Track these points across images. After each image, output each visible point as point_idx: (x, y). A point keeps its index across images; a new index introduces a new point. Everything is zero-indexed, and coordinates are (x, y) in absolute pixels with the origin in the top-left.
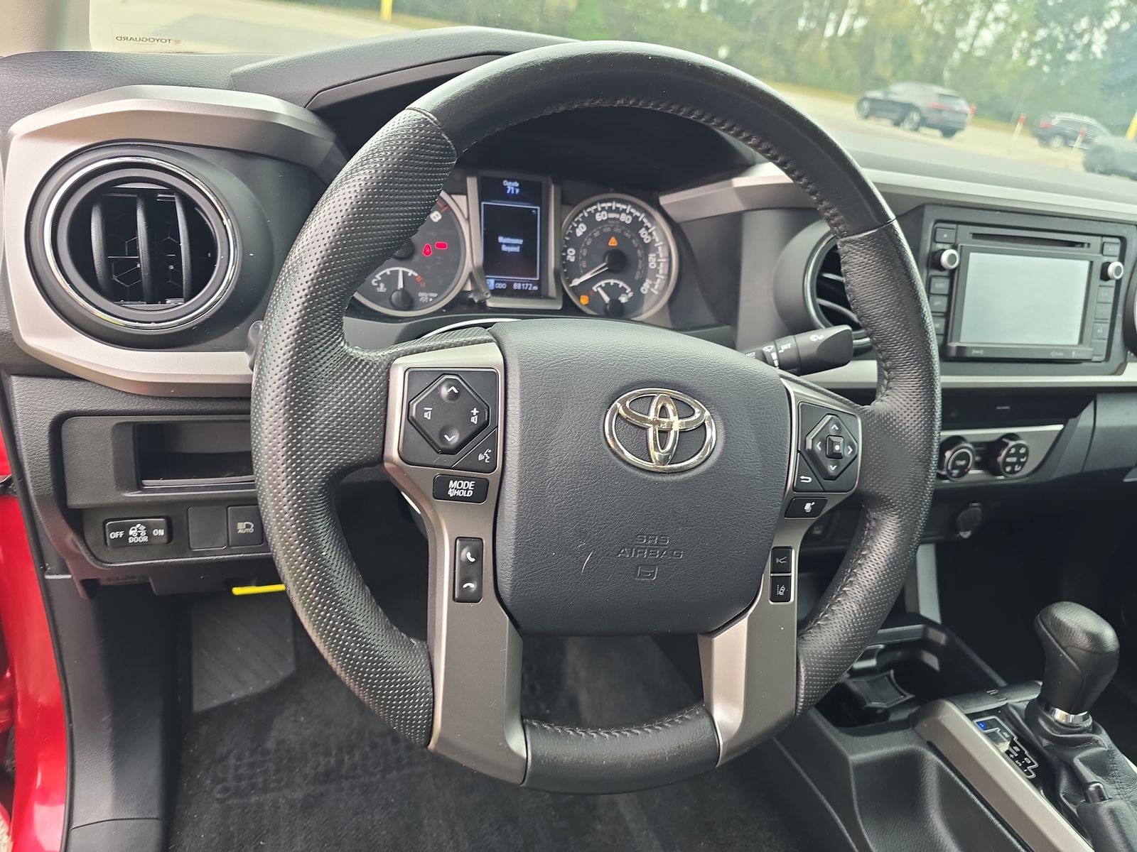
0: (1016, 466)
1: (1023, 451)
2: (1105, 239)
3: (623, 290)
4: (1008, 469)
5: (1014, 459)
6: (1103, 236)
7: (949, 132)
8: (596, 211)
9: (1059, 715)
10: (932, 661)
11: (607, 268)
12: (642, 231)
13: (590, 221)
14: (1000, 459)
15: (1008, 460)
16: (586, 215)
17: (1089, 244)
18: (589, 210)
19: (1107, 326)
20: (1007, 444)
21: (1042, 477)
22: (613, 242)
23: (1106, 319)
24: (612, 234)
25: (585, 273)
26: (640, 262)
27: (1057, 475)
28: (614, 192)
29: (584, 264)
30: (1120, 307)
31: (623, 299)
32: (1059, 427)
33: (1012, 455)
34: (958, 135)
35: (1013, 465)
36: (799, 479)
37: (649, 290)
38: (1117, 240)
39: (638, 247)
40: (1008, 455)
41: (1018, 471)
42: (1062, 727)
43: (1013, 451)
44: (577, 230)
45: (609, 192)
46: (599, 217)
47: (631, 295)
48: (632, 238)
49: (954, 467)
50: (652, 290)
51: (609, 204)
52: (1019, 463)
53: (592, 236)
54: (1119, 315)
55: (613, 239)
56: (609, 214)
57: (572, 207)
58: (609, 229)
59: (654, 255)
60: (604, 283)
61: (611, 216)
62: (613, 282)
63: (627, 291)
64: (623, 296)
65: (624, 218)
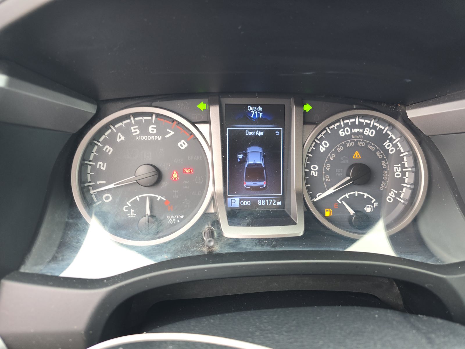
8: (340, 127)
11: (352, 182)
12: (387, 143)
13: (333, 137)
16: (330, 132)
18: (332, 127)
22: (357, 156)
24: (356, 148)
25: (329, 187)
26: (386, 172)
28: (356, 109)
29: (327, 178)
31: (368, 210)
37: (395, 199)
39: (383, 159)
44: (320, 147)
45: (352, 109)
46: (342, 133)
47: (376, 205)
48: (376, 150)
50: (397, 198)
51: (352, 121)
53: (335, 151)
55: (357, 153)
56: (353, 129)
57: (315, 126)
58: (352, 144)
59: (399, 165)
60: (347, 195)
61: (355, 131)
62: (356, 193)
63: (372, 202)
64: (368, 207)
65: (367, 132)
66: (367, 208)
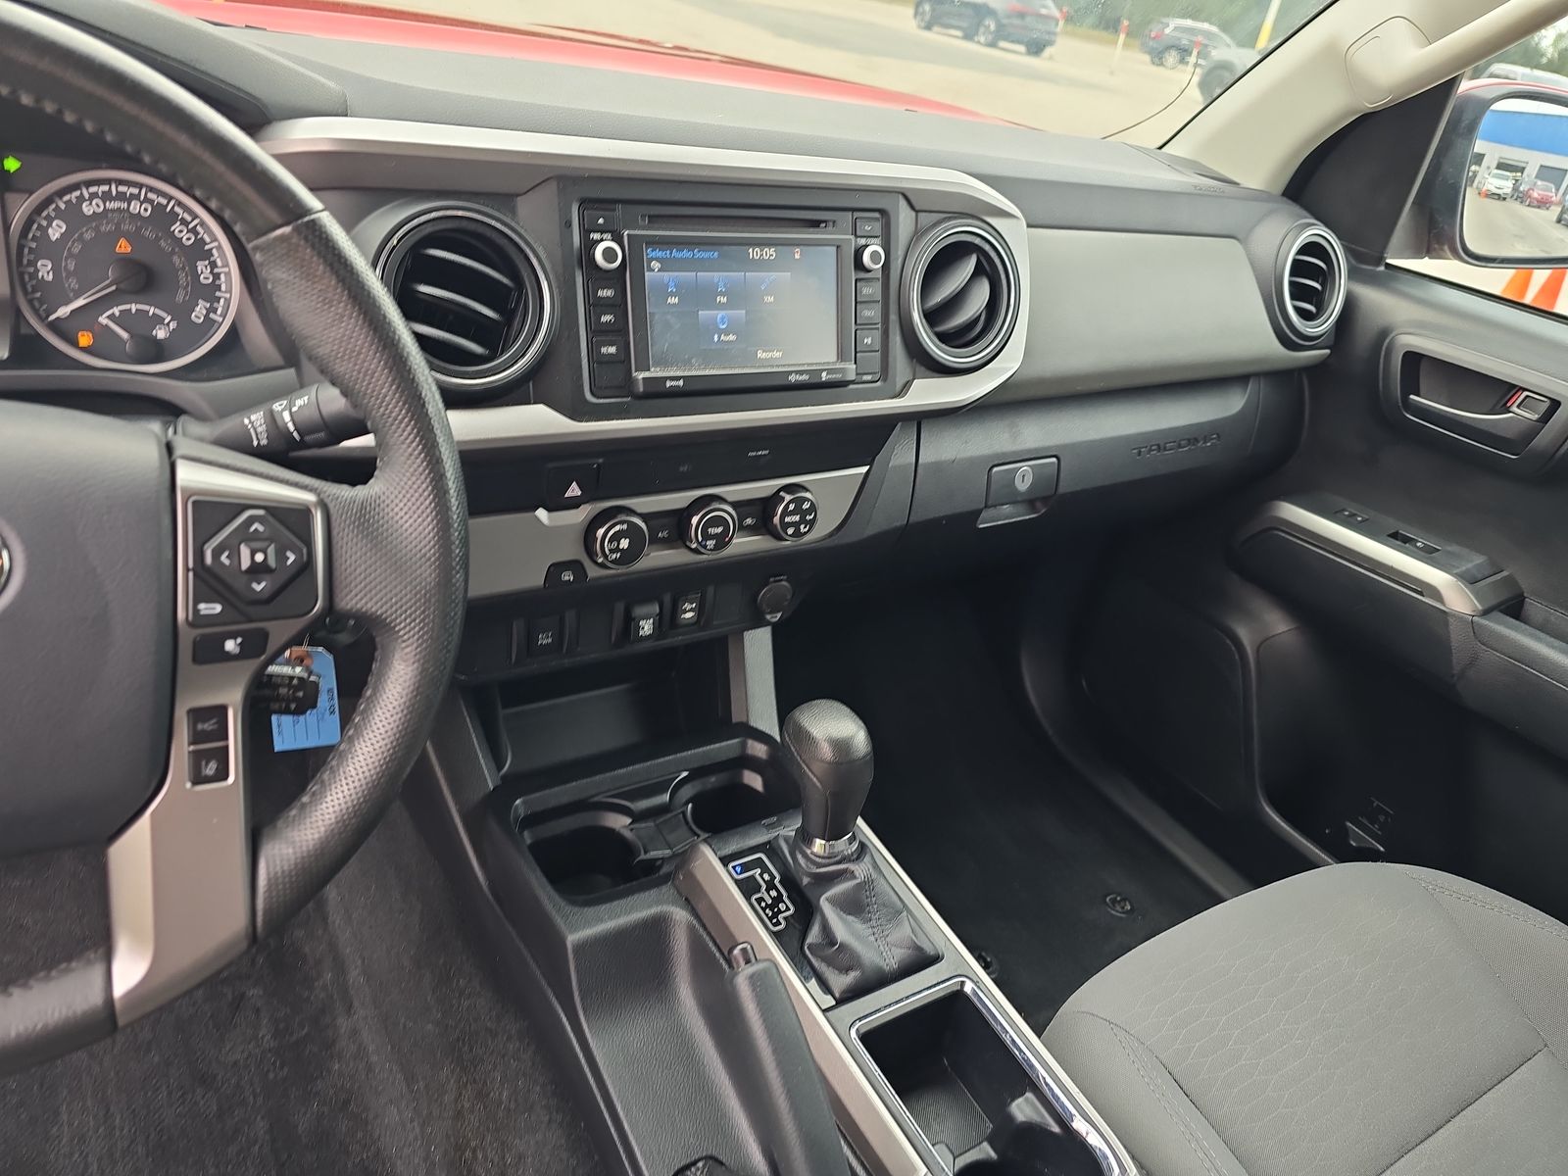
0: (802, 526)
1: (806, 506)
2: (856, 214)
3: (160, 320)
4: (790, 531)
5: (797, 518)
6: (853, 210)
7: (1036, 48)
8: (81, 199)
9: (819, 845)
10: (754, 780)
11: (114, 288)
12: (176, 227)
13: (72, 216)
14: (776, 520)
15: (787, 519)
16: (63, 206)
17: (834, 222)
18: (66, 198)
19: (878, 334)
20: (783, 499)
21: (850, 536)
22: (123, 247)
23: (876, 324)
24: (118, 234)
25: (77, 297)
26: (182, 275)
27: (871, 530)
28: (107, 168)
29: (74, 283)
30: (893, 307)
31: (161, 334)
32: (864, 469)
33: (792, 513)
34: (1048, 51)
35: (796, 525)
36: (196, 611)
37: (206, 316)
38: (877, 215)
39: (173, 252)
40: (785, 513)
41: (805, 533)
42: (817, 860)
43: (792, 507)
44: (50, 231)
45: (100, 168)
46: (87, 209)
47: (173, 325)
48: (158, 239)
49: (706, 536)
50: (212, 315)
51: (105, 188)
52: (803, 521)
53: (81, 238)
54: (893, 317)
55: (123, 242)
56: (108, 203)
57: (27, 196)
58: (110, 227)
59: (207, 262)
60: (116, 311)
61: (111, 205)
62: (134, 307)
63: (166, 321)
64: (160, 329)
65: (135, 207)
66: (159, 332)
